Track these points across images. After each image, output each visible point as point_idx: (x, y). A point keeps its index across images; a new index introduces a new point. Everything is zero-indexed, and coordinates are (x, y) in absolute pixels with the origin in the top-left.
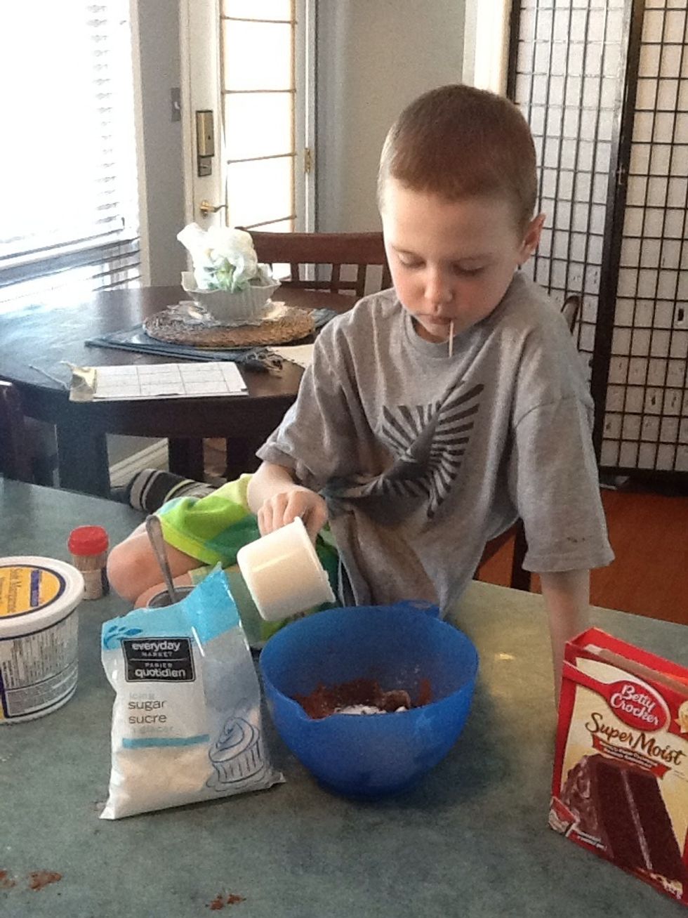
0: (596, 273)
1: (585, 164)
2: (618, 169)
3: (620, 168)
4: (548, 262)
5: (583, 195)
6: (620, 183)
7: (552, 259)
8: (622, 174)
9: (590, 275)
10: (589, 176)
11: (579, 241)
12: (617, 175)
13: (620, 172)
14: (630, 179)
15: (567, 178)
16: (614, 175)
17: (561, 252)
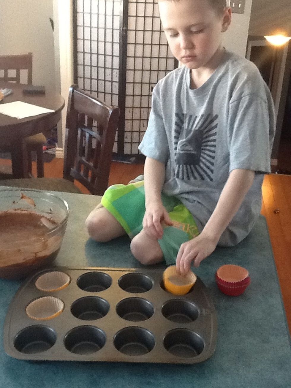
0: (117, 73)
1: (109, 25)
2: (123, 28)
3: (124, 27)
4: (96, 68)
5: (109, 39)
6: (124, 33)
7: (98, 67)
8: (125, 29)
9: (114, 74)
10: (111, 30)
11: (109, 59)
12: (123, 30)
13: (124, 28)
14: (129, 32)
15: (102, 31)
16: (122, 30)
17: (101, 64)
